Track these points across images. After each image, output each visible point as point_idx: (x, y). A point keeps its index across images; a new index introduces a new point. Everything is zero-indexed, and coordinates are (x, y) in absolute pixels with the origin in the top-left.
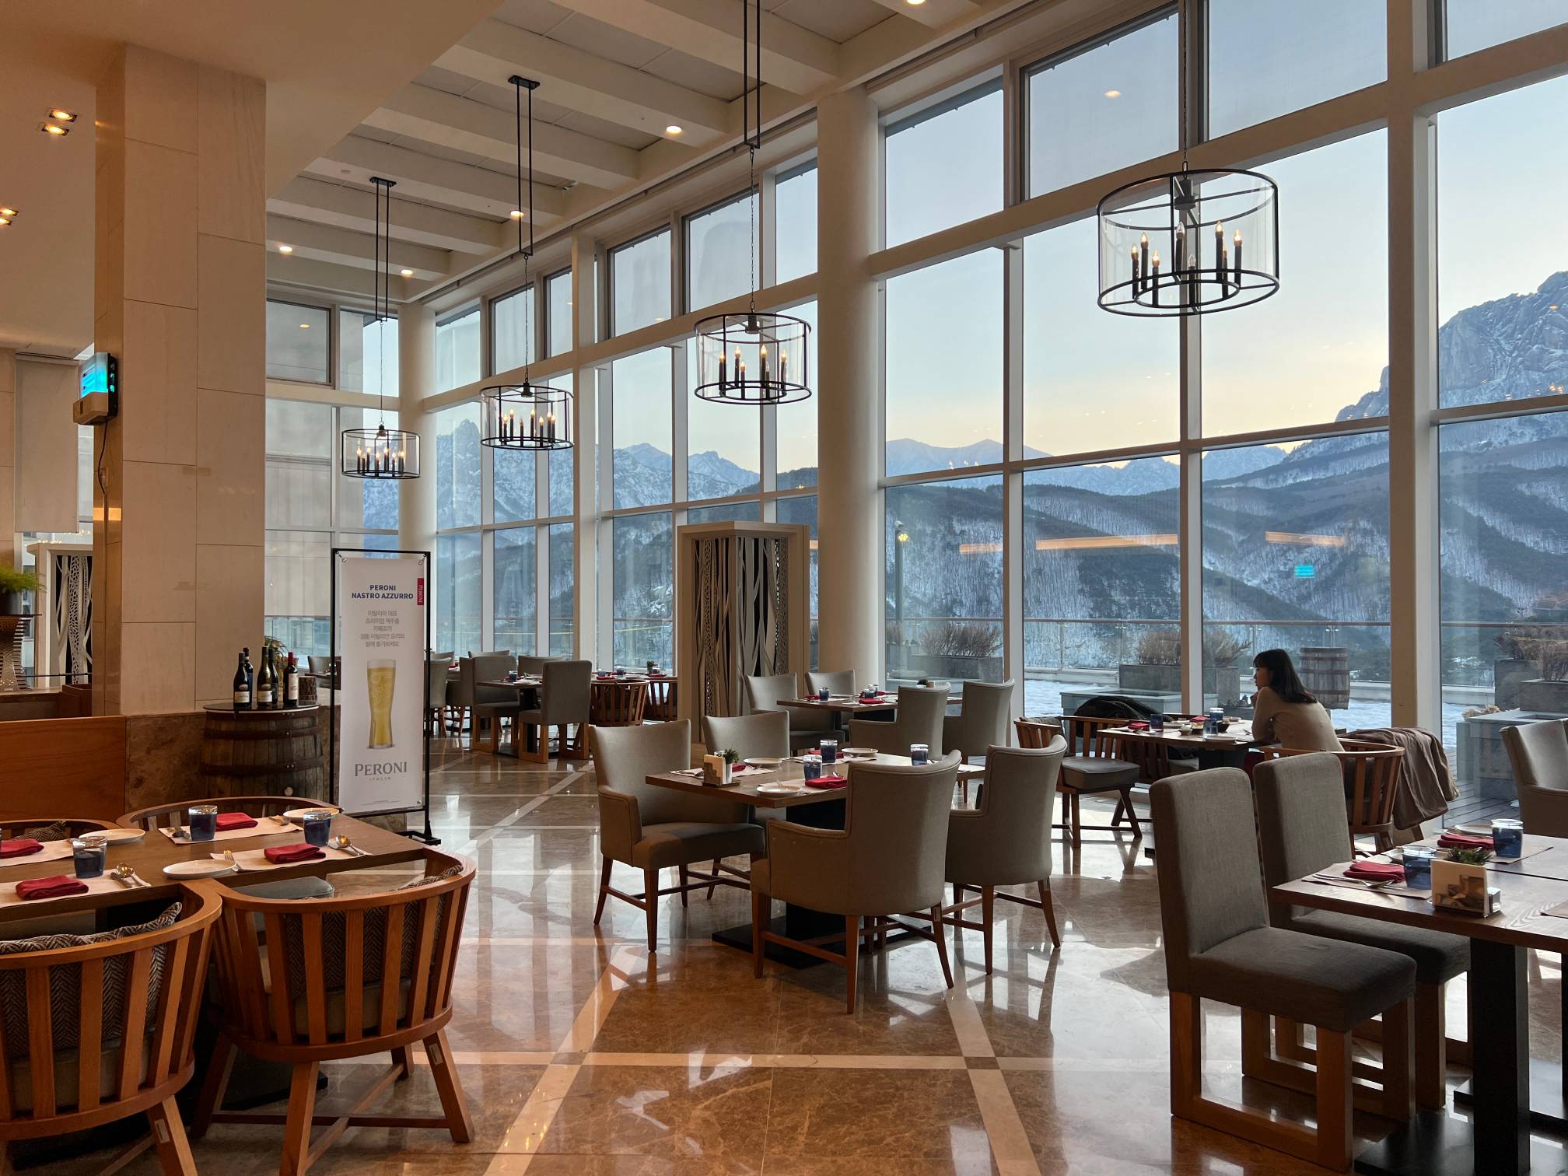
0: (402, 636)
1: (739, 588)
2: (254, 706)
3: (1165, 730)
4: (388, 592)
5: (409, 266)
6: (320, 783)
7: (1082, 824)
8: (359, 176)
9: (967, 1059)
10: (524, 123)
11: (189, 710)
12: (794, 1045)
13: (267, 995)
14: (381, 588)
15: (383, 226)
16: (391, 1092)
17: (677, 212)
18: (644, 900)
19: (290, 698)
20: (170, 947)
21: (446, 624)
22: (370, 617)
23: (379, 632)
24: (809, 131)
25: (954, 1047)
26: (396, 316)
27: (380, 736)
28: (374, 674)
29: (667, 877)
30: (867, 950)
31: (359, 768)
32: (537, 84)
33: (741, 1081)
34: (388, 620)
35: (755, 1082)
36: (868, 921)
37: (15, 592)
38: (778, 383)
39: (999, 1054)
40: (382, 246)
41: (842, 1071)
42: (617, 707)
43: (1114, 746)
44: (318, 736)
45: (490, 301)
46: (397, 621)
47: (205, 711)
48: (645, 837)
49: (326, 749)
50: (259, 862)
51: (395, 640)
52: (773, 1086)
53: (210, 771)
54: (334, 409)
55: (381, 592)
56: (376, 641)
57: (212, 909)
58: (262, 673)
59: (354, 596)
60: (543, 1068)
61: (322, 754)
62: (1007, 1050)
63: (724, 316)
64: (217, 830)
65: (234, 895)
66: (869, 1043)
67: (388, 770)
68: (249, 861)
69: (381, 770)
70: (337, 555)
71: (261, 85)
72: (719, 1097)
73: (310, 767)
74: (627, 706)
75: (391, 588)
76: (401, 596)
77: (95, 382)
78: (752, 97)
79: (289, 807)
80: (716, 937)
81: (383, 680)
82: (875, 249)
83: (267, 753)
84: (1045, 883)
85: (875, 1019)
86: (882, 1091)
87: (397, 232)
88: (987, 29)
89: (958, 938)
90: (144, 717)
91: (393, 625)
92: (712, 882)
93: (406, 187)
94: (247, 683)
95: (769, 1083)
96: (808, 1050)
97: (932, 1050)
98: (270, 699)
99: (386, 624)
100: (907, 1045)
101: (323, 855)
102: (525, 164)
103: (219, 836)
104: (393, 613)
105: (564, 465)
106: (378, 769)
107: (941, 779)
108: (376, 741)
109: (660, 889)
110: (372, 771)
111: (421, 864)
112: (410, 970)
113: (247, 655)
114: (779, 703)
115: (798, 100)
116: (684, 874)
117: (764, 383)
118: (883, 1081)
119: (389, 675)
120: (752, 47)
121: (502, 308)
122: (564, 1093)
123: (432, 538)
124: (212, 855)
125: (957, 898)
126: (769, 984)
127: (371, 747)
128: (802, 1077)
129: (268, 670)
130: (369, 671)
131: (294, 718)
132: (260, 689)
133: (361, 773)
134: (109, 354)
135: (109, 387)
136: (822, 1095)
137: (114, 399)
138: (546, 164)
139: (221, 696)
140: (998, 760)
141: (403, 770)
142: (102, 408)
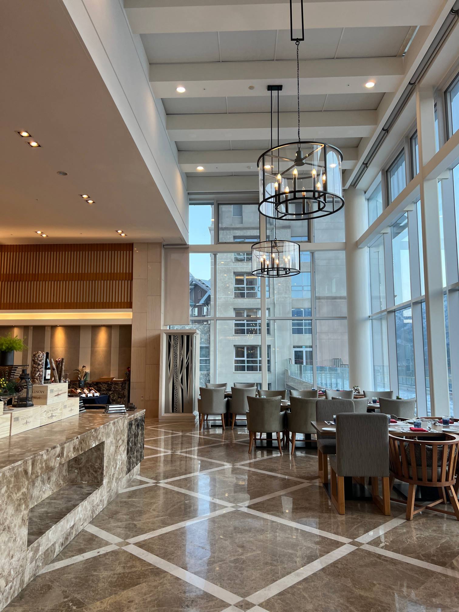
45: (387, 171)
54: (311, 254)
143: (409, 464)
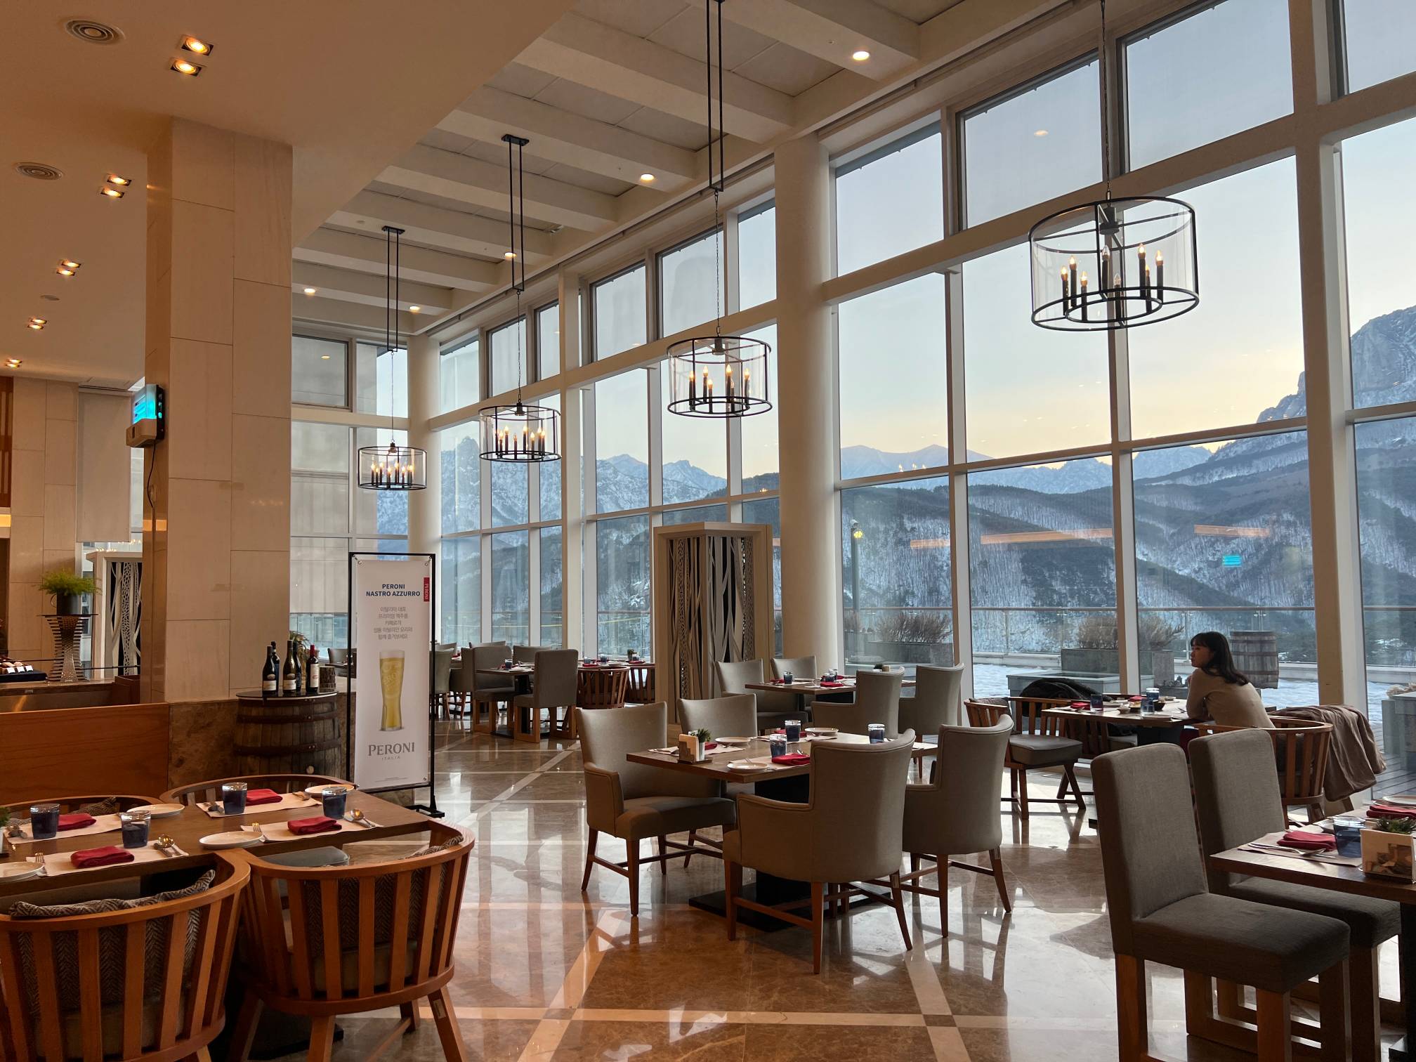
0: (410, 629)
1: (709, 582)
2: (281, 693)
3: (1105, 709)
4: (398, 590)
5: (416, 302)
6: (338, 763)
7: (1029, 797)
8: (373, 225)
9: (926, 1017)
10: (516, 174)
11: (223, 698)
12: (765, 1003)
13: (290, 954)
14: (392, 586)
15: (393, 268)
16: (399, 1044)
17: (651, 250)
18: (626, 868)
19: (312, 686)
20: (204, 911)
21: (450, 618)
22: (382, 613)
23: (390, 626)
24: (767, 175)
25: (914, 1005)
26: (405, 347)
27: (391, 720)
28: (385, 663)
29: (648, 847)
30: (831, 915)
31: (372, 748)
32: (527, 141)
33: (717, 1036)
34: (398, 616)
35: (729, 1037)
36: (832, 888)
37: (75, 595)
38: (742, 398)
39: (955, 1012)
40: (393, 286)
41: (809, 1027)
42: (601, 691)
43: (1058, 724)
44: (336, 719)
45: (488, 332)
46: (406, 616)
47: (237, 698)
48: (627, 810)
49: (344, 732)
50: (284, 833)
51: (404, 633)
52: (747, 1041)
53: (241, 752)
54: (351, 430)
55: (392, 591)
56: (387, 634)
57: (242, 875)
58: (288, 664)
59: (368, 594)
60: (536, 1022)
61: (339, 736)
62: (963, 1009)
63: (693, 340)
64: (247, 805)
65: (261, 863)
66: (834, 1001)
67: (397, 749)
68: (274, 832)
69: (392, 750)
70: (353, 558)
71: (289, 150)
72: (697, 1050)
73: (329, 748)
74: (610, 691)
75: (401, 587)
76: (409, 593)
77: (146, 410)
78: (716, 145)
79: (310, 784)
80: (693, 902)
81: (393, 669)
82: (828, 277)
83: (291, 735)
84: (996, 853)
85: (840, 979)
86: (846, 1047)
87: (406, 273)
88: (924, 80)
89: (916, 903)
90: (185, 703)
91: (403, 619)
92: (688, 851)
93: (413, 234)
94: (274, 673)
95: (742, 1038)
96: (778, 1008)
97: (893, 1008)
98: (294, 687)
99: (396, 619)
100: (870, 1004)
101: (339, 827)
102: (517, 211)
103: (248, 810)
104: (403, 609)
105: (554, 475)
106: (390, 749)
107: (899, 755)
108: (387, 724)
109: (641, 857)
110: (384, 751)
111: (428, 834)
112: (416, 933)
113: (274, 648)
114: (747, 686)
115: (757, 147)
116: (663, 844)
117: (729, 398)
118: (848, 1037)
119: (399, 665)
120: (715, 103)
121: (497, 337)
122: (555, 1047)
123: (436, 542)
124: (242, 827)
125: (914, 866)
126: (741, 946)
127: (383, 729)
128: (773, 1033)
129: (293, 661)
130: (381, 661)
131: (315, 703)
132: (286, 678)
133: (374, 753)
134: (157, 386)
135: (157, 415)
136: (791, 1050)
137: (161, 424)
138: (536, 211)
139: (252, 685)
140: (949, 738)
141: (411, 749)
142: (152, 432)
143: (593, 692)
